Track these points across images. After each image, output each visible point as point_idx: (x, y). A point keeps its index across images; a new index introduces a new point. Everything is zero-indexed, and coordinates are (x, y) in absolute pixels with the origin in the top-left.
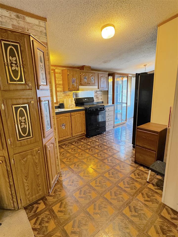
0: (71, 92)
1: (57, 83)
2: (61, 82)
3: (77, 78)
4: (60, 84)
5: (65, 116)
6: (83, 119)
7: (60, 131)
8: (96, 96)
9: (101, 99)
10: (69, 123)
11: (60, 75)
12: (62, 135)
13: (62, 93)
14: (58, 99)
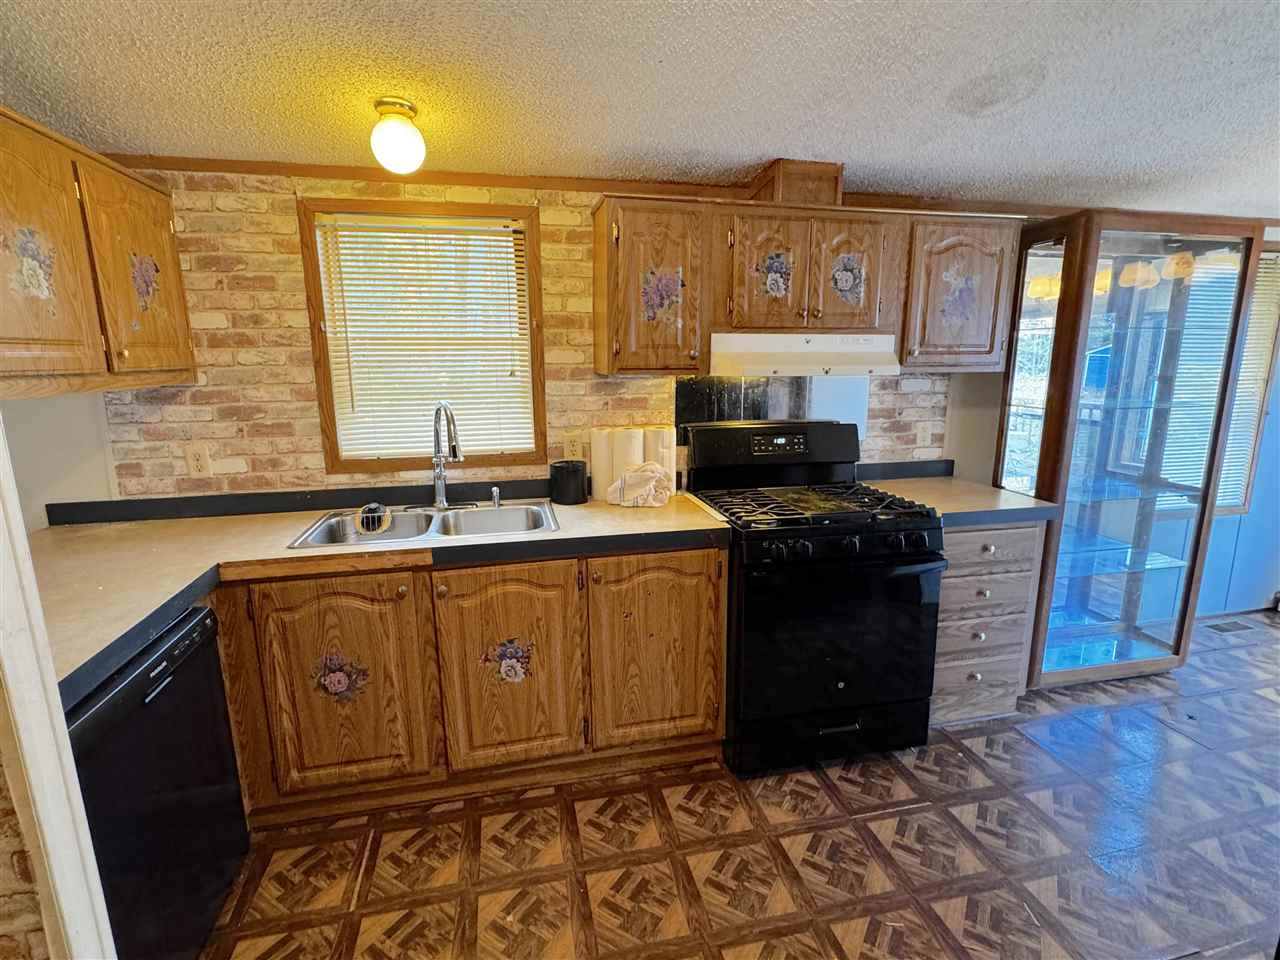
0: (662, 380)
1: (546, 308)
2: (582, 306)
3: (694, 271)
4: (569, 322)
5: (530, 582)
6: (707, 617)
7: (481, 698)
8: (889, 414)
9: (938, 439)
10: (565, 637)
11: (580, 250)
12: (498, 730)
13: (582, 386)
14: (549, 432)
